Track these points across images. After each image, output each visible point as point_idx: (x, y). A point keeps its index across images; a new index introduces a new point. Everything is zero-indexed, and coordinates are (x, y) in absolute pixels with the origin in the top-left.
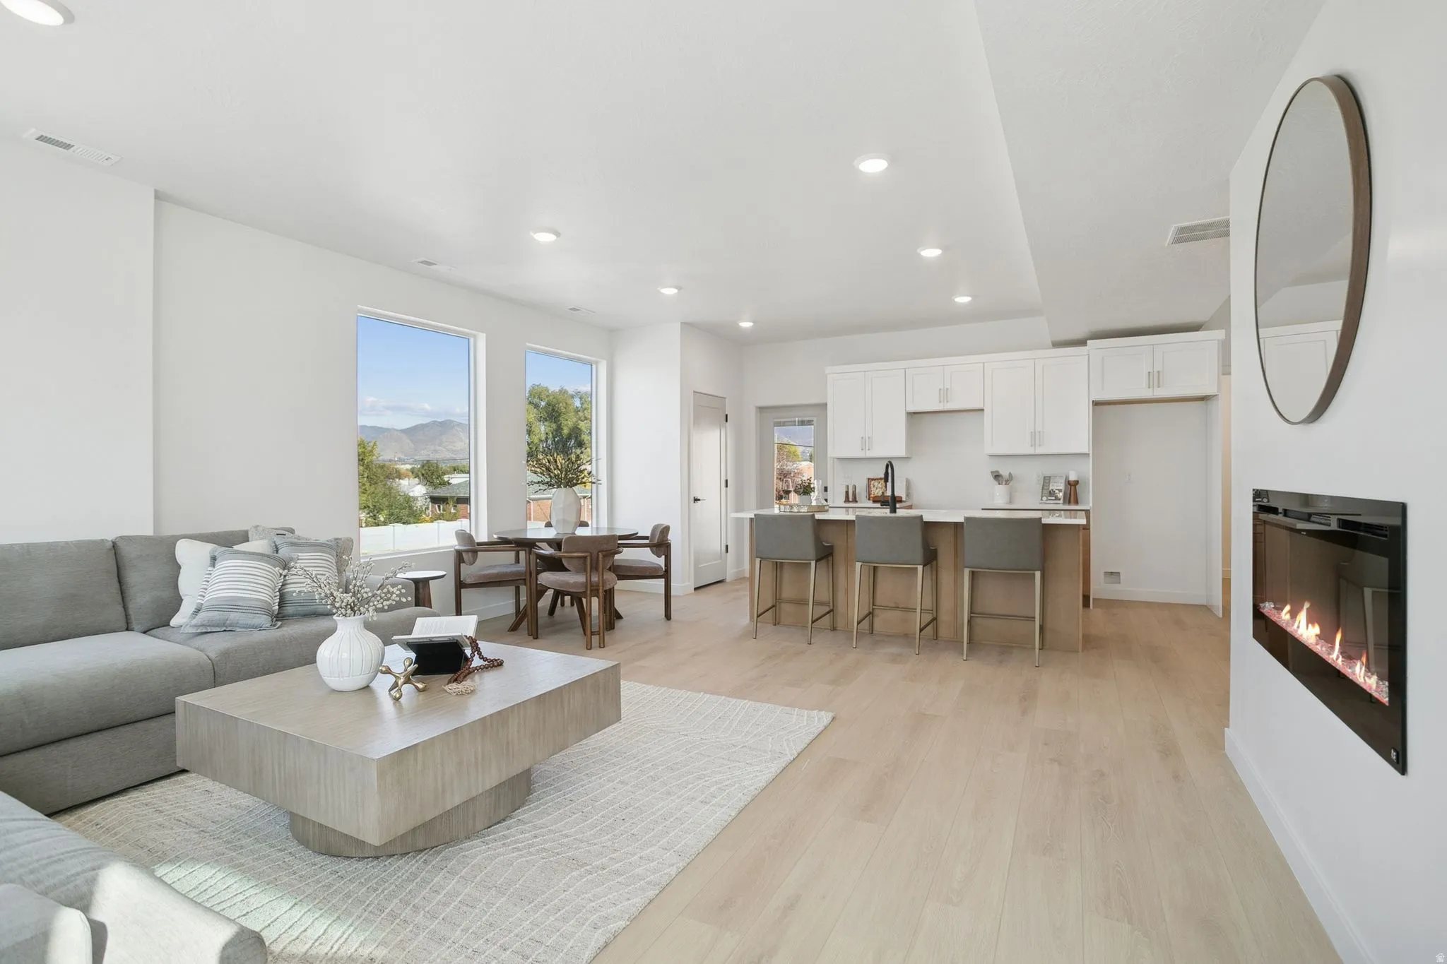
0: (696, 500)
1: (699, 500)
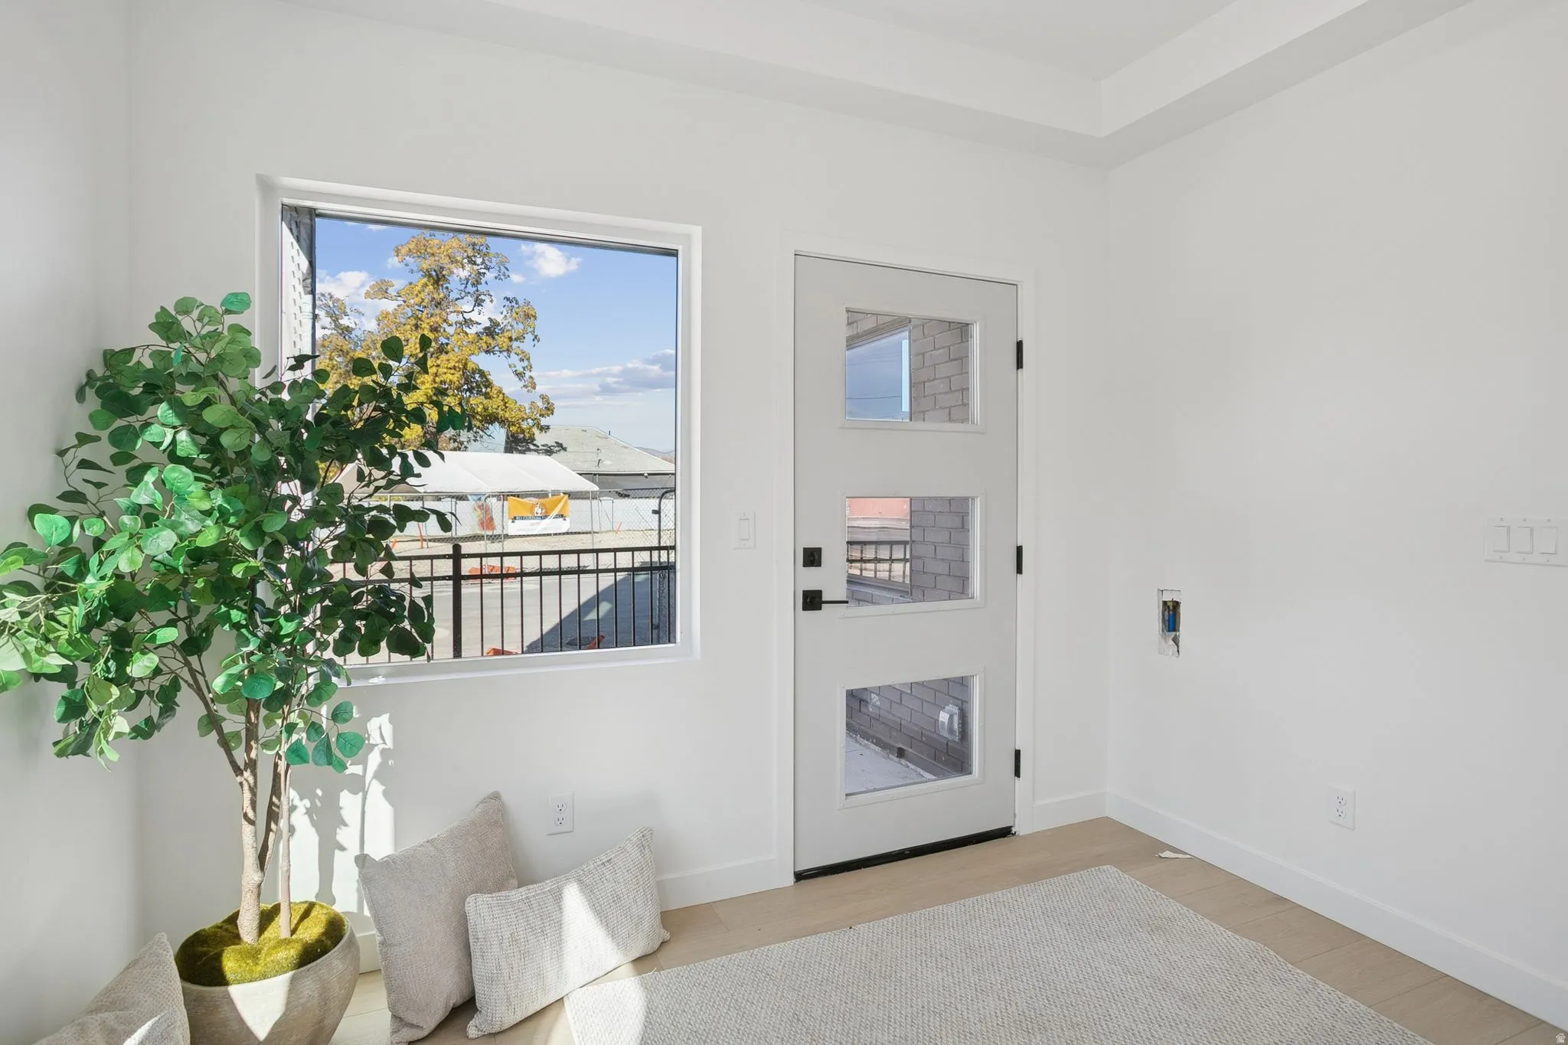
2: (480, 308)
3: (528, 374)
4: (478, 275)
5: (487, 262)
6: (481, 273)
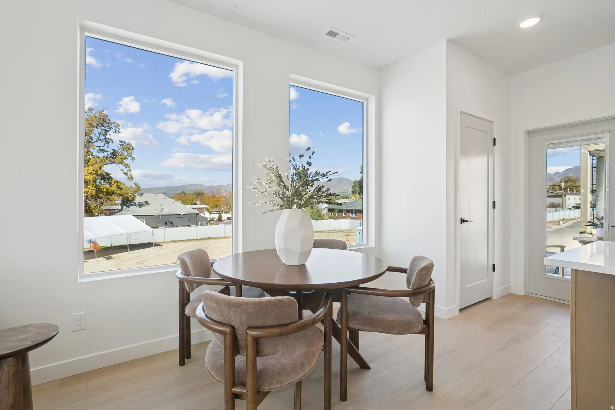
0: (463, 221)
1: (466, 221)
2: (108, 145)
3: (129, 173)
4: (106, 131)
5: (110, 126)
6: (107, 130)
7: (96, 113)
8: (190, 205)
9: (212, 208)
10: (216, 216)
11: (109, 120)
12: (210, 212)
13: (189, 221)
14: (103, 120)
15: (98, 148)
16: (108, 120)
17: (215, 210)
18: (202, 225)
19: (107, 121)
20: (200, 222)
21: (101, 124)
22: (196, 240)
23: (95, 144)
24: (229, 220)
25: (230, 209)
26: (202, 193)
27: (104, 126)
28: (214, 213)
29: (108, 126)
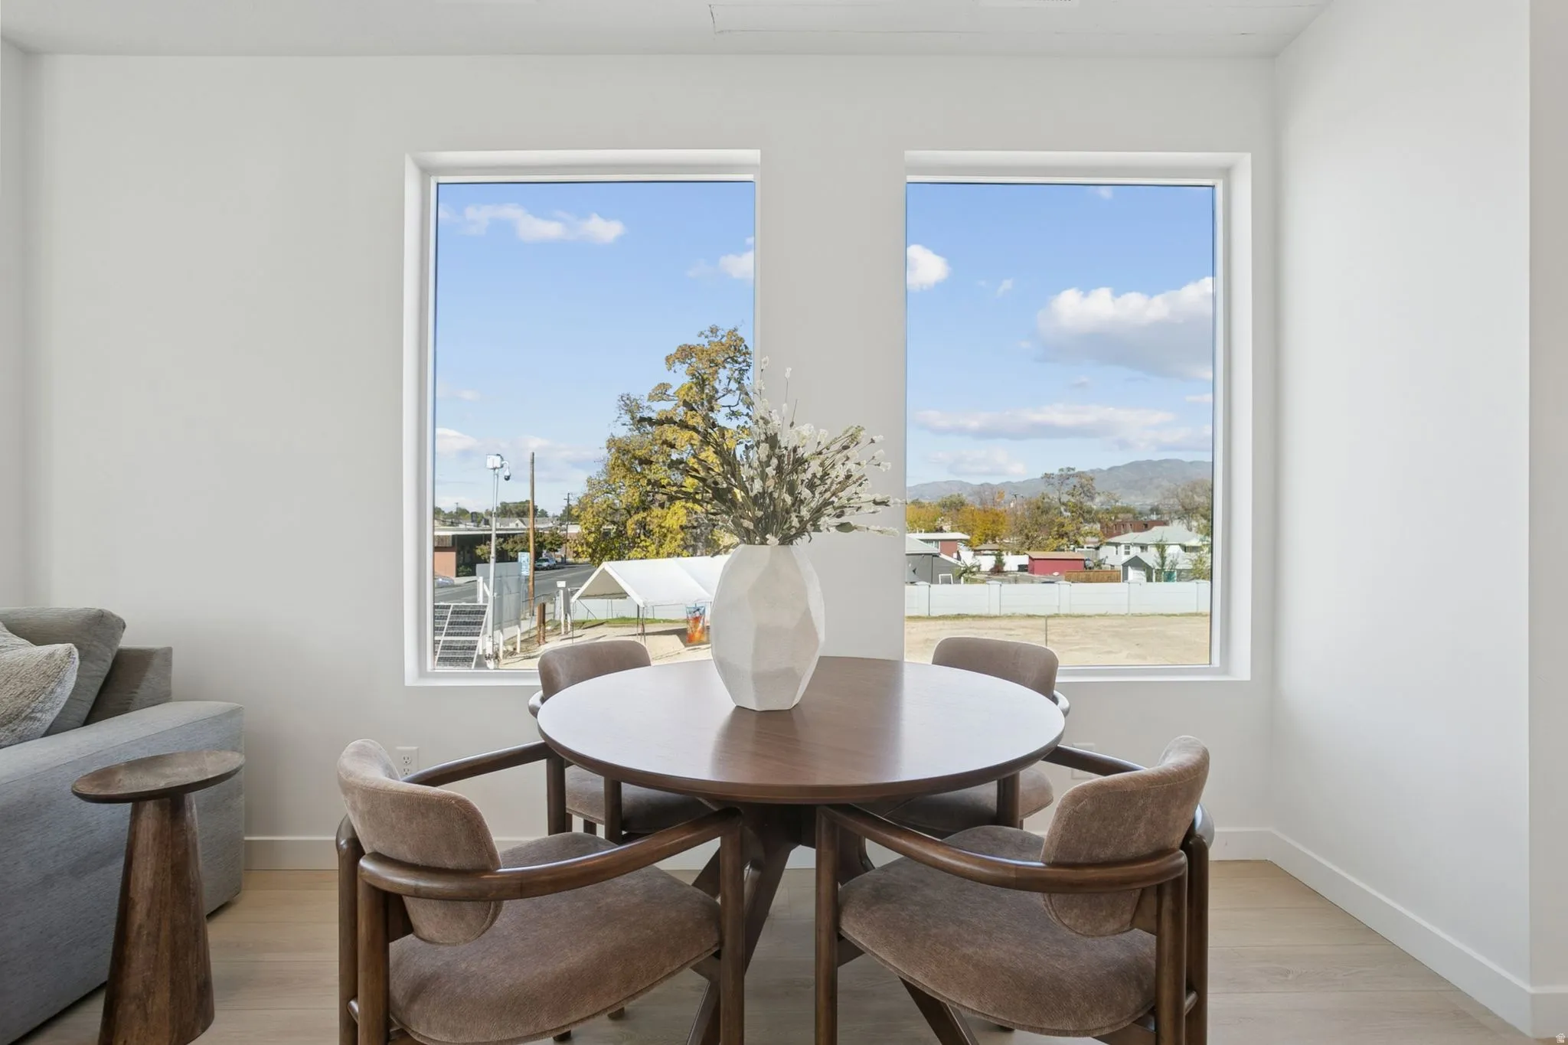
4: (742, 371)
5: (748, 360)
6: (744, 370)
7: (723, 337)
8: (925, 532)
9: (980, 539)
10: (987, 562)
11: (746, 347)
12: (975, 551)
13: (914, 571)
14: (735, 349)
15: (727, 410)
16: (744, 348)
17: (990, 545)
18: (947, 581)
19: (742, 350)
20: (940, 575)
21: (732, 358)
22: (929, 618)
23: (722, 401)
24: (1021, 573)
25: (1027, 544)
26: (962, 504)
27: (736, 362)
28: (986, 552)
29: (744, 361)
